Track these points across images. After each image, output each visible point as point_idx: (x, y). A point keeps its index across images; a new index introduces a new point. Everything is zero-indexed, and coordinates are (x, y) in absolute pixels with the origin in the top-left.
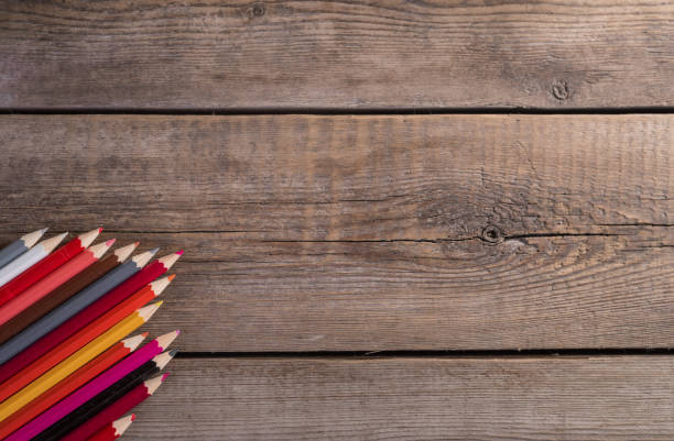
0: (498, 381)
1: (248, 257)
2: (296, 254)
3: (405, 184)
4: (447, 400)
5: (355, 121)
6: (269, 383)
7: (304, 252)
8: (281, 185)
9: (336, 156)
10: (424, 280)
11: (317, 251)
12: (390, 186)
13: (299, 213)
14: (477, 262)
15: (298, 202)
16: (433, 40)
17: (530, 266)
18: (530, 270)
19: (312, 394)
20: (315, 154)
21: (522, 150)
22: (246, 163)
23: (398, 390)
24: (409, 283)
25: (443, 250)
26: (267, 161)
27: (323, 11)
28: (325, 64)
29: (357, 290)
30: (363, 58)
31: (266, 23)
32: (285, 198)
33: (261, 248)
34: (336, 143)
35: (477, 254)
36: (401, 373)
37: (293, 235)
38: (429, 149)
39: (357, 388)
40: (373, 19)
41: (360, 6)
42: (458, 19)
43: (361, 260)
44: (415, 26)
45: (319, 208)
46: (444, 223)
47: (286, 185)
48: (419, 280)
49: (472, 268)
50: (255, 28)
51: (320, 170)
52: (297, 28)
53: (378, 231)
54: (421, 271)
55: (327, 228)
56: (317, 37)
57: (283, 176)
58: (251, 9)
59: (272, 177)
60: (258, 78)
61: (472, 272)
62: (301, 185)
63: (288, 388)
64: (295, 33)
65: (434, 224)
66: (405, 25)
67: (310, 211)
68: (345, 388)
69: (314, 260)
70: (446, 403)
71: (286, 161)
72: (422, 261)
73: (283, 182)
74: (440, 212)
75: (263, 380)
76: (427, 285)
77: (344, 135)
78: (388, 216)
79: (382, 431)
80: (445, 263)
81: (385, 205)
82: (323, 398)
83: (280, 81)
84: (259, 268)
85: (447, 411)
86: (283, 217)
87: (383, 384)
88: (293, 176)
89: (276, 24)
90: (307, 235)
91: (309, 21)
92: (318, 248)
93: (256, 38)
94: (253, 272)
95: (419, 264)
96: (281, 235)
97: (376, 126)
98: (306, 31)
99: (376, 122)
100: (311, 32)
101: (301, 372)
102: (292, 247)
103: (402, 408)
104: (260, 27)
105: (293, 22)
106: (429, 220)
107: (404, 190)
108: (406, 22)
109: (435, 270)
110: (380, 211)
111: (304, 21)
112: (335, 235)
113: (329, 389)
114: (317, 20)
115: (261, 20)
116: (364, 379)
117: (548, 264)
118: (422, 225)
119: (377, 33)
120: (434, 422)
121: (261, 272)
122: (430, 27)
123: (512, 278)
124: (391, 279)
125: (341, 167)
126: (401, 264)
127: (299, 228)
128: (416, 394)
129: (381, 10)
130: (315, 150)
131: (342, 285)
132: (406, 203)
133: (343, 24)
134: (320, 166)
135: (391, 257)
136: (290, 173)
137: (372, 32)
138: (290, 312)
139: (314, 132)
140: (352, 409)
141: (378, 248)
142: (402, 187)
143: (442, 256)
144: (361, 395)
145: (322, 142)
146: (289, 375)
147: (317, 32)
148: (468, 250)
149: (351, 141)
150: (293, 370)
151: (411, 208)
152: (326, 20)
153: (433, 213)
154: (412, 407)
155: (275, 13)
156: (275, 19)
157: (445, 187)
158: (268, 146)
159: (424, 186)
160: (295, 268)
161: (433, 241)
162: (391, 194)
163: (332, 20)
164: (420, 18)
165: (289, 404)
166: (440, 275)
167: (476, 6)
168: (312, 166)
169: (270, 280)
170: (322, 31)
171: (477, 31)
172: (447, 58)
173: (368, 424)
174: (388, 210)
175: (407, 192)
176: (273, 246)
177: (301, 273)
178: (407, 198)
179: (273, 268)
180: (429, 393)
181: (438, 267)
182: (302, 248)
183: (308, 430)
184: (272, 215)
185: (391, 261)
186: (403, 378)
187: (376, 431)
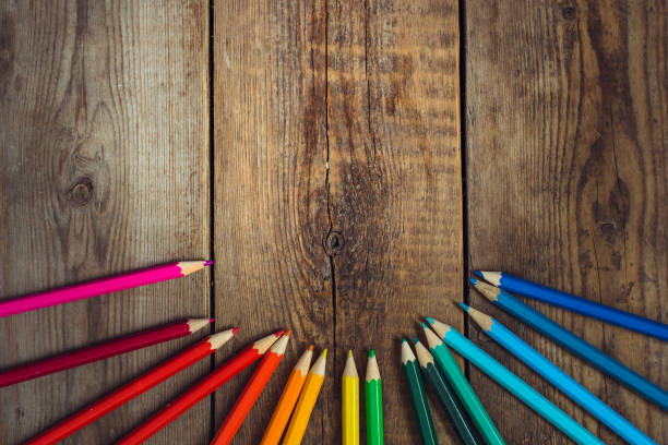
0: (183, 225)
2: (312, 38)
3: (387, 149)
4: (165, 172)
5: (453, 97)
7: (315, 47)
8: (386, 21)
9: (416, 77)
10: (286, 171)
11: (317, 59)
12: (384, 136)
13: (356, 40)
14: (305, 227)
15: (367, 38)
16: (541, 196)
17: (301, 283)
18: (297, 282)
19: (172, 34)
20: (418, 56)
21: (424, 273)
23: (175, 121)
24: (283, 155)
25: (319, 192)
26: (409, 6)
27: (569, 81)
28: (513, 82)
29: (276, 101)
30: (519, 122)
31: (556, 21)
32: (372, 26)
33: (319, 2)
34: (429, 77)
35: (313, 226)
36: (192, 125)
37: (333, 35)
38: (424, 174)
39: (178, 80)
40: (562, 134)
41: (576, 120)
42: (564, 225)
43: (307, 104)
44: (556, 179)
45: (361, 61)
46: (346, 191)
47: (385, 27)
48: (286, 165)
49: (300, 221)
50: (550, 10)
51: (401, 61)
52: (550, 53)
53: (337, 119)
54: (295, 167)
55: (342, 66)
56: (541, 75)
57: (395, 23)
58: (571, 5)
59: (393, 11)
60: (496, 13)
61: (294, 221)
62: (386, 41)
63: (178, 10)
64: (546, 51)
65: (345, 181)
66: (556, 167)
67: (359, 51)
68: (178, 68)
69: (305, 57)
70: (161, 171)
71: (409, 26)
73: (388, 24)
74: (358, 187)
76: (281, 173)
77: (437, 86)
78: (353, 133)
79: (134, 106)
80: (304, 193)
81: (364, 128)
82: (167, 45)
83: (494, 37)
85: (153, 172)
86: (352, 23)
87: (181, 106)
88: (394, 33)
89: (555, 31)
90: (332, 49)
91: (559, 66)
92: (319, 60)
93: (539, 10)
95: (303, 166)
96: (332, 23)
97: (449, 120)
98: (547, 63)
99: (452, 118)
100: (547, 68)
101: (194, 23)
102: (320, 33)
103: (157, 126)
104: (551, 15)
105: (557, 49)
106: (349, 177)
107: (381, 149)
108: (559, 170)
109: (298, 183)
110: (358, 124)
111: (559, 60)
112: (333, 77)
113: (178, 51)
114: (560, 74)
115: (559, 15)
116: (187, 87)
117: (304, 302)
118: (344, 169)
119: (548, 138)
120: (142, 158)
121: (294, 2)
122: (555, 195)
123: (289, 263)
124: (287, 137)
125: (404, 82)
126: (302, 148)
127: (340, 39)
128: (171, 141)
129: (572, 142)
130: (422, 57)
131: (280, 84)
132: (367, 152)
133: (556, 102)
134: (405, 60)
135: (310, 136)
136: (397, 30)
137: (547, 132)
138: (254, 33)
139: (441, 53)
140: (156, 75)
141: (319, 121)
142: (384, 148)
143: (311, 191)
144: (171, 84)
145: (430, 63)
146: (191, 11)
147: (547, 74)
148: (318, 217)
149: (432, 92)
150: (196, 14)
151: (363, 158)
152: (560, 83)
153: (357, 180)
154: (158, 137)
155: (567, 31)
156: (560, 31)
157: (384, 192)
158: (426, 7)
159: (385, 171)
160: (298, 38)
161: (327, 179)
162: (377, 136)
163: (560, 91)
164: (565, 183)
165: (162, 12)
166: (291, 188)
167: (579, 244)
168: (406, 53)
169: (286, 11)
170: (548, 80)
171: (552, 245)
172: (521, 212)
173: (140, 90)
174: (360, 132)
175: (379, 152)
176: (321, 14)
177: (294, 43)
178: (372, 152)
179: (298, 15)
180: (172, 154)
181: (299, 185)
182: (319, 44)
183: (135, 30)
184: (353, 13)
185: (307, 135)
186: (187, 127)
187: (134, 99)
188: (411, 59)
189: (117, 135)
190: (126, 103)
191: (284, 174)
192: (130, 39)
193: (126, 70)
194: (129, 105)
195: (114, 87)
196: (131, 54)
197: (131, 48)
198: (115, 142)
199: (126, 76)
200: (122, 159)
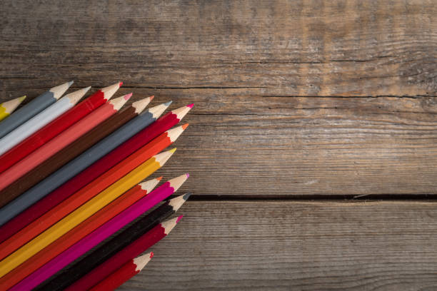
1: (251, 111)
2: (292, 108)
3: (388, 47)
4: (427, 239)
6: (270, 224)
7: (301, 106)
8: (279, 46)
9: (328, 21)
10: (406, 132)
11: (311, 105)
12: (374, 48)
13: (295, 71)
15: (294, 61)
19: (308, 233)
20: (308, 19)
22: (247, 27)
23: (384, 230)
24: (392, 134)
25: (422, 105)
26: (266, 25)
29: (347, 140)
32: (283, 58)
33: (262, 103)
34: (327, 10)
36: (386, 215)
37: (290, 91)
38: (409, 16)
39: (348, 228)
43: (350, 114)
45: (312, 67)
46: (423, 82)
47: (283, 47)
48: (401, 132)
51: (313, 33)
53: (365, 88)
54: (402, 124)
55: (320, 85)
57: (281, 38)
59: (270, 39)
62: (296, 46)
63: (287, 228)
65: (414, 82)
67: (305, 69)
68: (337, 228)
69: (308, 114)
70: (427, 242)
71: (283, 25)
72: (405, 115)
73: (281, 44)
74: (420, 72)
75: (265, 221)
76: (408, 136)
77: (335, 2)
78: (373, 75)
79: (370, 266)
80: (424, 117)
81: (371, 65)
82: (318, 237)
84: (258, 120)
85: (427, 249)
86: (281, 75)
87: (371, 225)
88: (289, 39)
92: (312, 103)
94: (254, 124)
95: (401, 117)
96: (279, 91)
101: (298, 214)
102: (289, 102)
103: (388, 246)
106: (410, 79)
107: (388, 52)
109: (416, 122)
110: (366, 70)
112: (327, 91)
113: (323, 229)
116: (354, 220)
118: (404, 83)
120: (417, 258)
121: (262, 124)
124: (377, 131)
125: (332, 31)
126: (385, 118)
127: (295, 85)
128: (400, 233)
130: (309, 15)
131: (332, 136)
132: (390, 63)
134: (312, 30)
135: (376, 111)
136: (286, 36)
138: (287, 159)
140: (344, 247)
141: (365, 103)
142: (386, 49)
143: (422, 110)
144: (352, 234)
145: (315, 8)
146: (288, 216)
149: (341, 8)
150: (291, 212)
151: (395, 67)
153: (413, 72)
154: (397, 245)
157: (423, 49)
158: (267, 11)
159: (405, 48)
160: (291, 120)
161: (412, 97)
162: (377, 55)
165: (288, 242)
166: (420, 128)
168: (306, 29)
169: (269, 131)
173: (358, 260)
174: (373, 69)
175: (390, 53)
176: (272, 101)
177: (296, 125)
178: (391, 59)
179: (272, 120)
180: (411, 233)
181: (417, 120)
182: (298, 103)
183: (305, 265)
184: (271, 73)
185: (377, 114)
186: (389, 219)
187: (365, 267)
188: (311, 24)
189: (396, 281)
190: (368, 273)
191: (408, 134)
192: (313, 270)
193: (339, 274)
194: (370, 271)
195: (355, 284)
196: (326, 269)
197: (320, 270)
198: (402, 283)
199: (344, 274)
200: (417, 276)
